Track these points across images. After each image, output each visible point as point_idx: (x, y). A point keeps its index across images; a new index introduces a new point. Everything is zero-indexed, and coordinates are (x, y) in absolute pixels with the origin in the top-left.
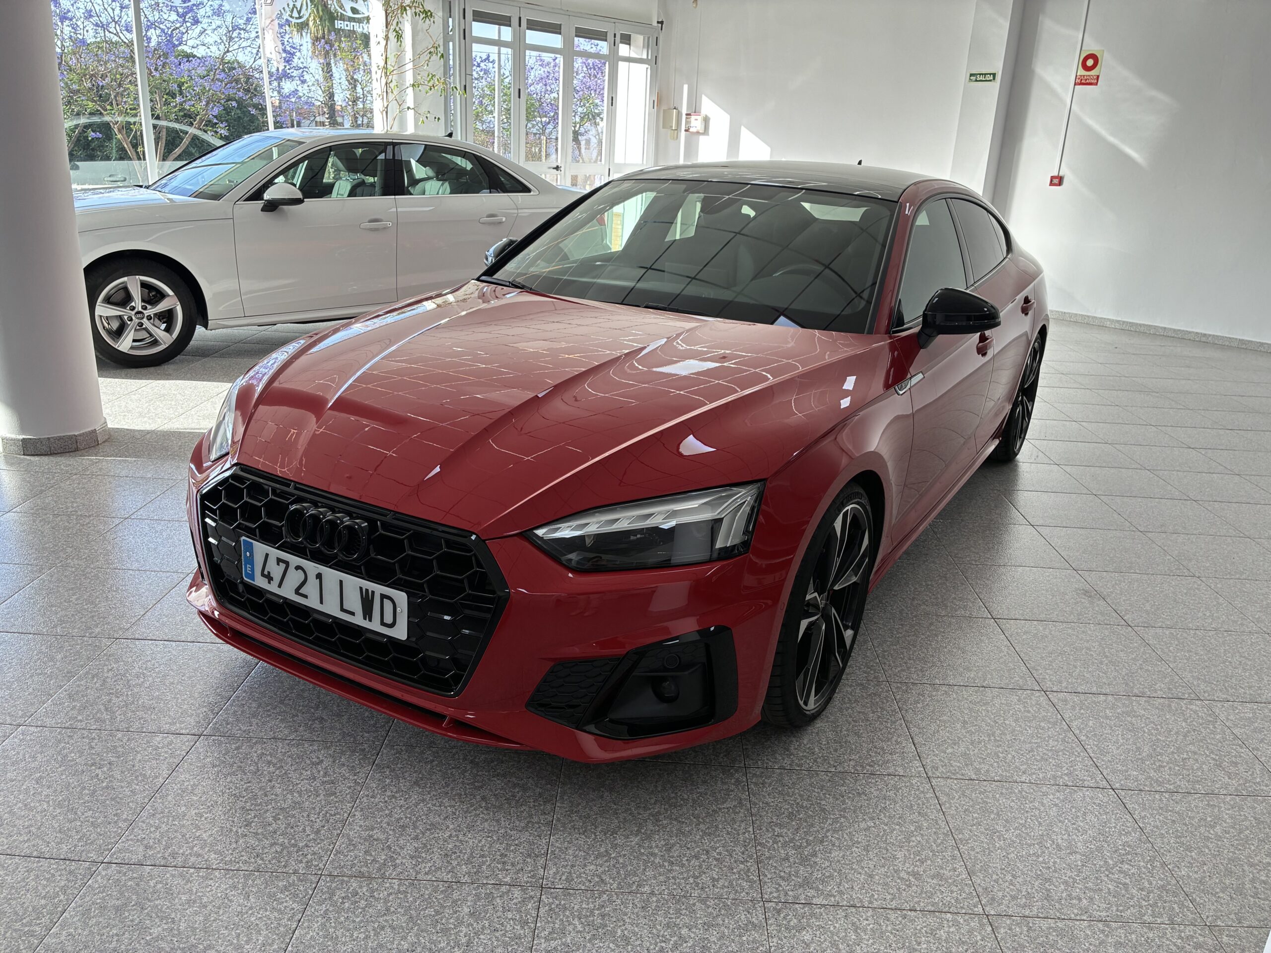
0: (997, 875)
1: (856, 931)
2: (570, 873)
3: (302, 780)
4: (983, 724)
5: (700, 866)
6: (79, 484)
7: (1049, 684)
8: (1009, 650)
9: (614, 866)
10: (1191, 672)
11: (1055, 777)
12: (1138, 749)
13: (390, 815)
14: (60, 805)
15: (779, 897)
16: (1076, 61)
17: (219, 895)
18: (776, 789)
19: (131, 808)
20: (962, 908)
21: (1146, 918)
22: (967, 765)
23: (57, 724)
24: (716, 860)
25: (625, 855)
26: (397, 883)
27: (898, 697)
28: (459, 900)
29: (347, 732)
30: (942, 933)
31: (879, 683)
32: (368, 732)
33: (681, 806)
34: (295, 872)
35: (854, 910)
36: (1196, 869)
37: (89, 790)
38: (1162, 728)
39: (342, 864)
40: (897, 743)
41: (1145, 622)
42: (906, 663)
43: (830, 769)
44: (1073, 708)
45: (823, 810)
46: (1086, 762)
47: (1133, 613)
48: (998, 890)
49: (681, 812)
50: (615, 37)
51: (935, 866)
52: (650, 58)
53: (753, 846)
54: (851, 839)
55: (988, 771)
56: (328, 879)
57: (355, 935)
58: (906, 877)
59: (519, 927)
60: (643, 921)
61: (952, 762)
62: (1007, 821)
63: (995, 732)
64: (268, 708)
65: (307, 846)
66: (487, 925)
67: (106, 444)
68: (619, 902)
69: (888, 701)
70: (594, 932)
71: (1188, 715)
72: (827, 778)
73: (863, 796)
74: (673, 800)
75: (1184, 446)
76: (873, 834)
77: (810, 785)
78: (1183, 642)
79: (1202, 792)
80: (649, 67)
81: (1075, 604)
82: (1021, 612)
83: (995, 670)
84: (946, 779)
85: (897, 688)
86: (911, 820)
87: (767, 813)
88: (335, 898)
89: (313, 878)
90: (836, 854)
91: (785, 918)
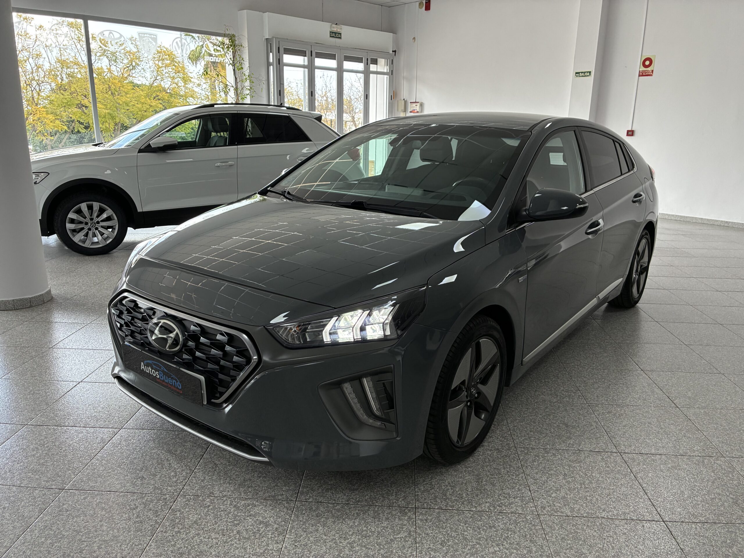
3: (122, 521)
4: (577, 476)
7: (623, 448)
8: (597, 424)
10: (718, 437)
11: (624, 513)
13: (174, 545)
16: (639, 62)
18: (435, 523)
19: (11, 538)
22: (565, 505)
27: (522, 458)
29: (157, 486)
31: (509, 449)
32: (171, 486)
38: (698, 477)
40: (519, 490)
41: (688, 404)
43: (472, 509)
44: (639, 464)
46: (646, 502)
47: (680, 398)
50: (367, 60)
52: (388, 71)
55: (579, 510)
61: (555, 503)
62: (590, 546)
64: (110, 471)
69: (514, 460)
71: (715, 468)
72: (470, 516)
73: (493, 528)
74: (365, 533)
75: (713, 290)
77: (458, 520)
78: (713, 418)
79: (724, 522)
80: (388, 76)
81: (642, 393)
82: (606, 399)
83: (587, 438)
84: (550, 516)
85: (521, 451)
86: (525, 545)
87: (427, 541)
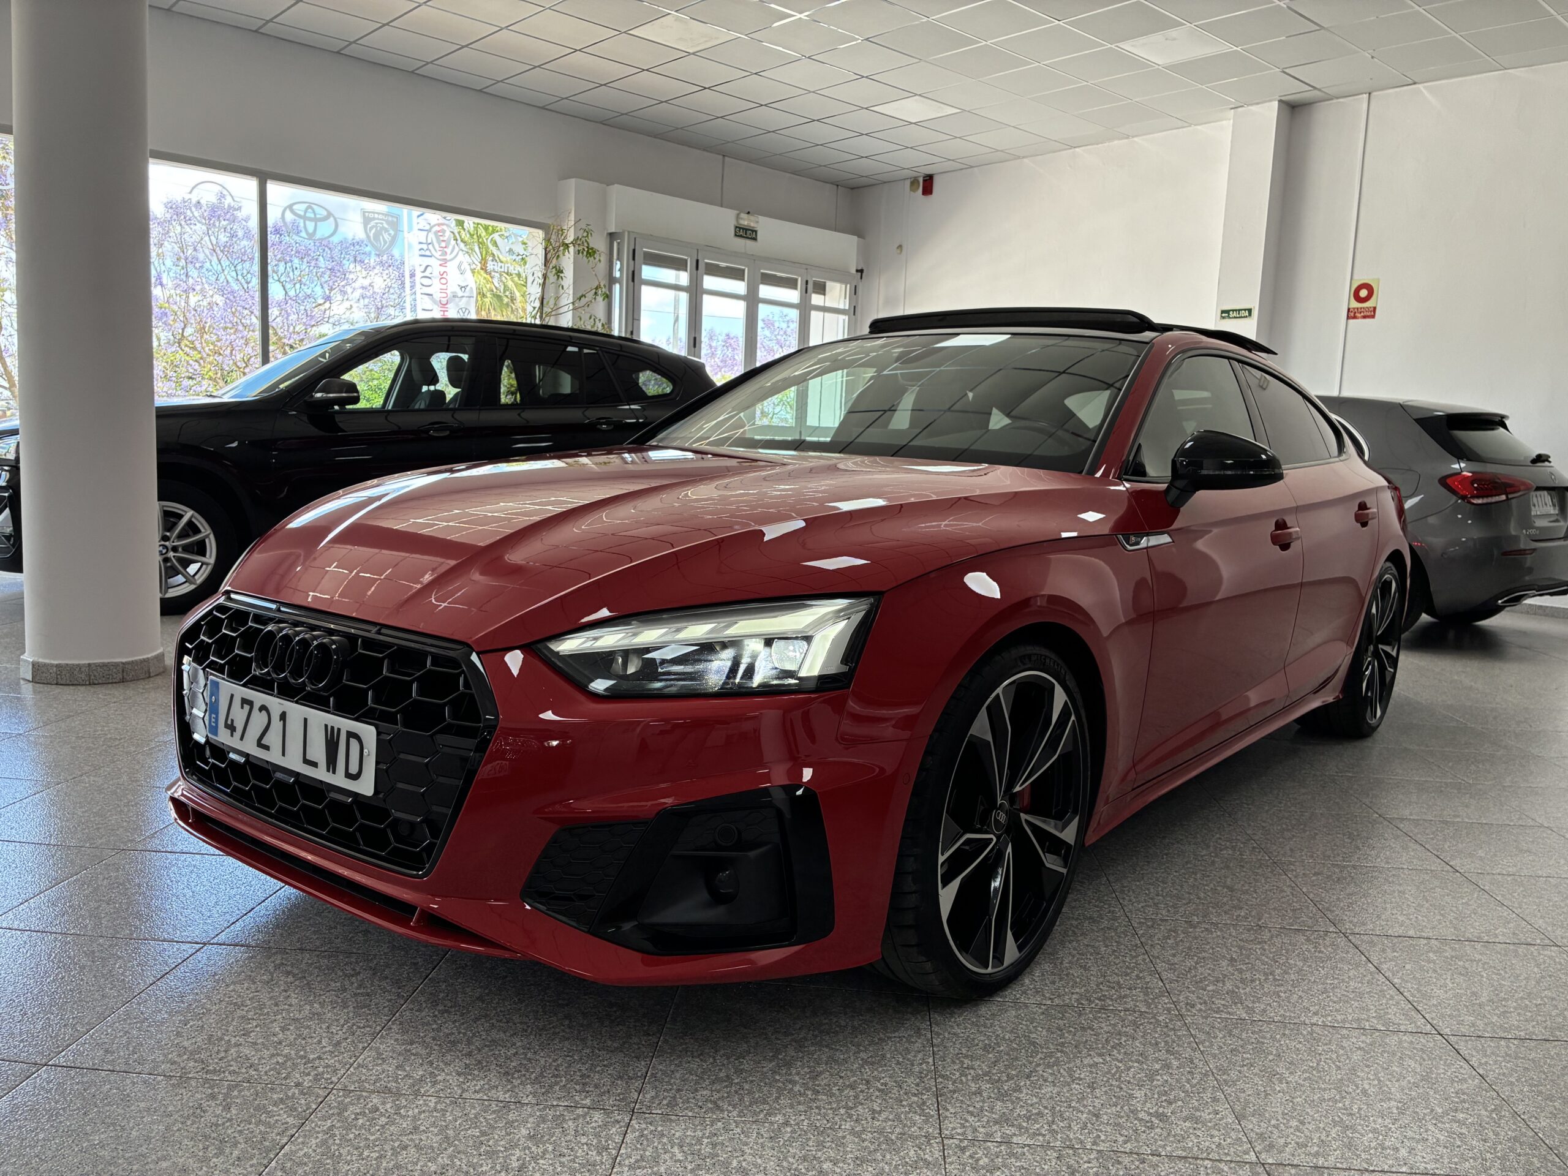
0: (1278, 1120)
2: (674, 1097)
3: (328, 991)
4: (1258, 963)
5: (856, 1097)
7: (1348, 926)
8: (1293, 890)
9: (736, 1092)
10: (1542, 917)
11: (1359, 1020)
12: (1474, 994)
13: (438, 1030)
15: (964, 1134)
16: (1346, 293)
17: (191, 1104)
18: (969, 1019)
19: (97, 1013)
20: (1227, 1154)
22: (1236, 1003)
24: (879, 1090)
25: (752, 1081)
26: (434, 1101)
27: (1141, 932)
28: (517, 1121)
29: (398, 945)
33: (836, 1033)
34: (298, 1085)
35: (1070, 1151)
36: (1562, 1120)
38: (1506, 973)
39: (363, 1078)
40: (1139, 978)
42: (1152, 899)
43: (1044, 1002)
44: (1383, 951)
45: (1034, 1044)
48: (1279, 1137)
49: (834, 1039)
50: (807, 284)
51: (1189, 1108)
52: (847, 308)
53: (932, 1078)
54: (1071, 1076)
55: (1264, 1011)
56: (341, 1094)
57: (366, 1153)
58: (1147, 1118)
59: (594, 1153)
60: (770, 1152)
61: (1214, 1000)
63: (1274, 971)
64: (299, 919)
65: (319, 1058)
66: (550, 1148)
68: (739, 1130)
69: (1126, 935)
70: (699, 1162)
71: (1541, 960)
72: (1040, 1011)
73: (1089, 1031)
74: (826, 1027)
76: (1101, 1071)
77: (1016, 1017)
78: (1531, 889)
80: (847, 318)
81: (1383, 848)
82: (1309, 854)
83: (1274, 909)
84: (1206, 1018)
85: (1140, 923)
86: (1156, 1058)
87: (954, 1043)
88: (346, 1114)
89: (320, 1092)
90: (1048, 1090)
91: (971, 1157)
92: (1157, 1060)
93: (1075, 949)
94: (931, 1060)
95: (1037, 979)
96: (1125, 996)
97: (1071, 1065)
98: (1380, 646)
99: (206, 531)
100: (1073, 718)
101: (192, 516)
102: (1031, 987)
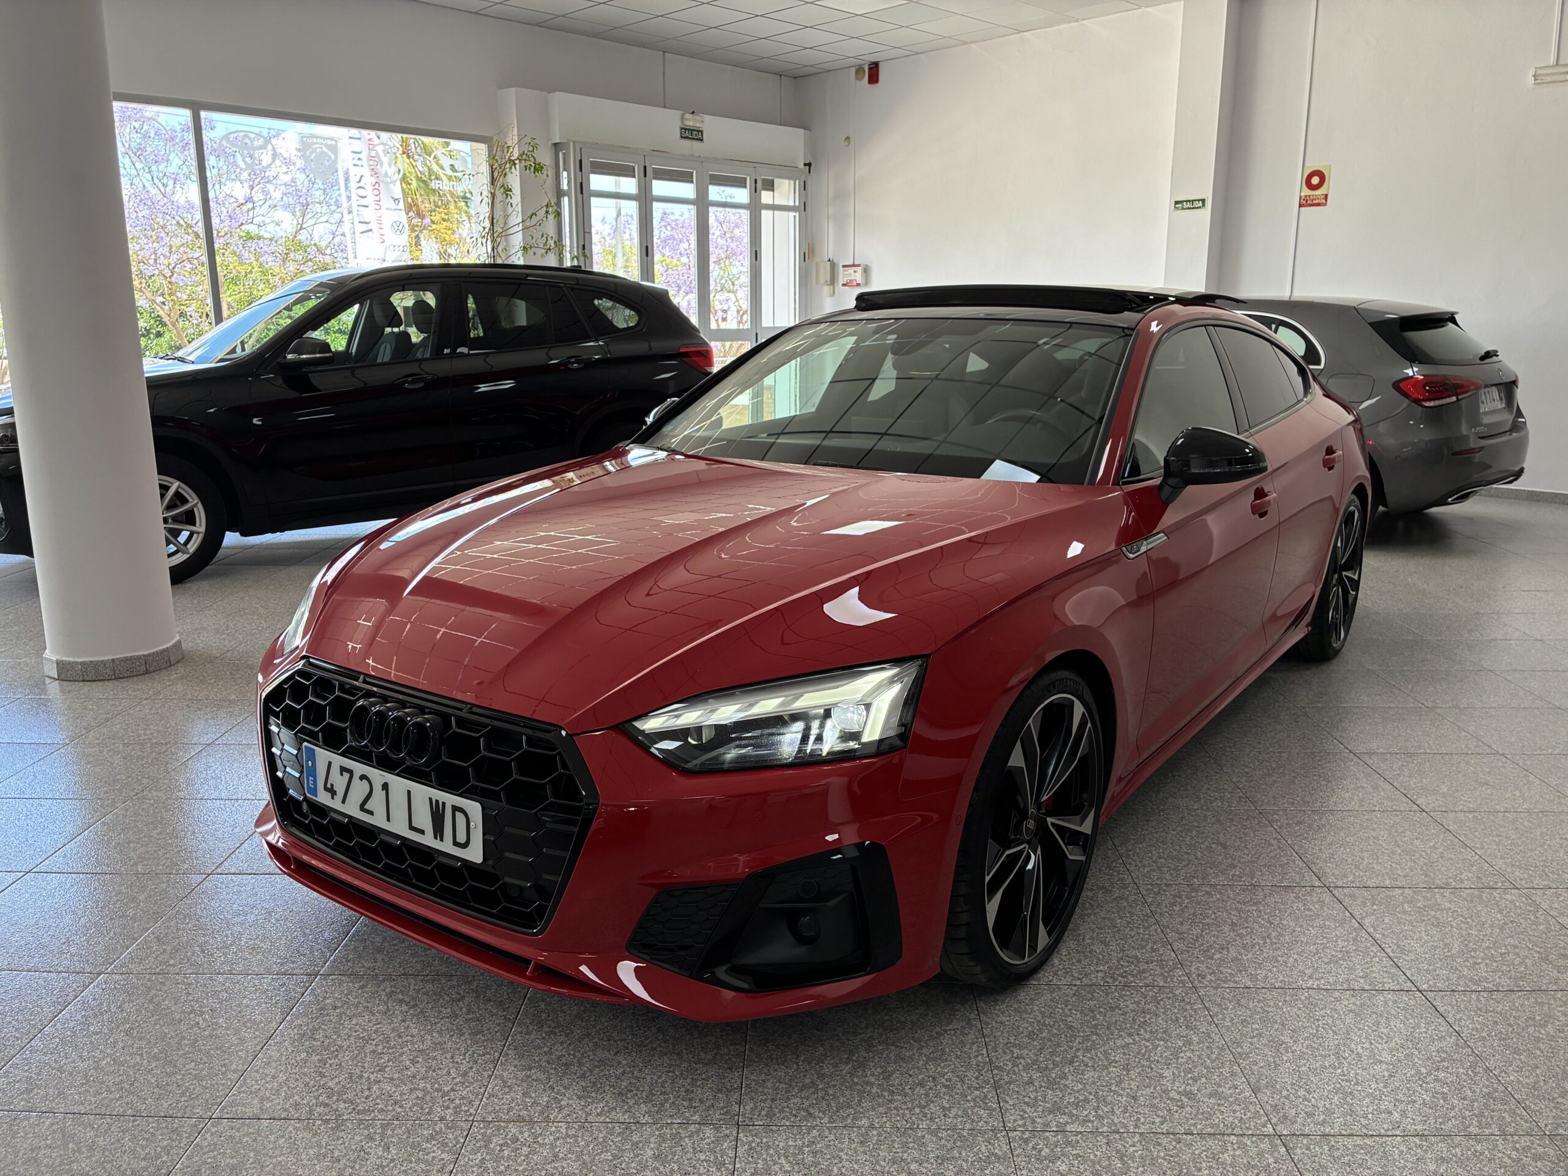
0: (1288, 1091)
1: (1121, 1159)
2: (771, 1107)
3: (442, 1019)
4: (1256, 926)
5: (927, 1095)
6: (151, 709)
7: (1332, 879)
8: (1280, 843)
9: (823, 1098)
10: (1502, 858)
11: (1348, 981)
12: (1446, 945)
13: (550, 1053)
14: (156, 1058)
15: (1025, 1125)
16: (1298, 179)
17: (354, 1147)
18: (1011, 1006)
19: (241, 1058)
20: (1248, 1129)
21: (1471, 1129)
22: (1241, 971)
23: (146, 969)
24: (946, 1086)
25: (835, 1086)
26: (564, 1127)
27: (1150, 900)
28: (641, 1142)
30: (1226, 1157)
31: (1125, 887)
33: (898, 1029)
34: (442, 1119)
35: (1117, 1136)
36: (1527, 1073)
37: (189, 1040)
38: (1473, 921)
39: (497, 1108)
40: (1154, 951)
41: (1442, 806)
42: (1155, 862)
43: (1074, 983)
44: (1364, 904)
45: (1071, 1028)
46: (1385, 962)
47: (1426, 797)
48: (1290, 1107)
49: (898, 1036)
50: (756, 182)
51: (1212, 1084)
52: (797, 204)
53: (988, 1070)
54: (1107, 1059)
55: (1266, 977)
56: (482, 1126)
58: (1177, 1097)
59: (714, 1169)
60: (862, 1157)
61: (1221, 969)
62: (1294, 1031)
63: (1271, 934)
64: (395, 942)
65: (453, 1090)
66: (676, 1168)
67: (180, 665)
68: (832, 1137)
69: (1137, 905)
71: (1504, 905)
72: (1072, 992)
73: (1117, 1010)
74: (888, 1024)
76: (1133, 1052)
77: (1052, 1000)
78: (1489, 826)
79: (1528, 988)
80: (797, 214)
81: (1356, 789)
82: (1290, 801)
83: (1265, 865)
84: (1216, 988)
85: (1147, 890)
86: (1178, 1034)
87: (1003, 1033)
88: (492, 1146)
89: (463, 1125)
90: (1090, 1075)
91: (1034, 1148)
92: (1179, 1036)
93: (1094, 923)
94: (984, 1052)
95: (1064, 958)
96: (1144, 971)
97: (1106, 1048)
98: (1344, 573)
99: (194, 501)
100: (1089, 725)
101: (179, 487)
102: (1061, 967)
